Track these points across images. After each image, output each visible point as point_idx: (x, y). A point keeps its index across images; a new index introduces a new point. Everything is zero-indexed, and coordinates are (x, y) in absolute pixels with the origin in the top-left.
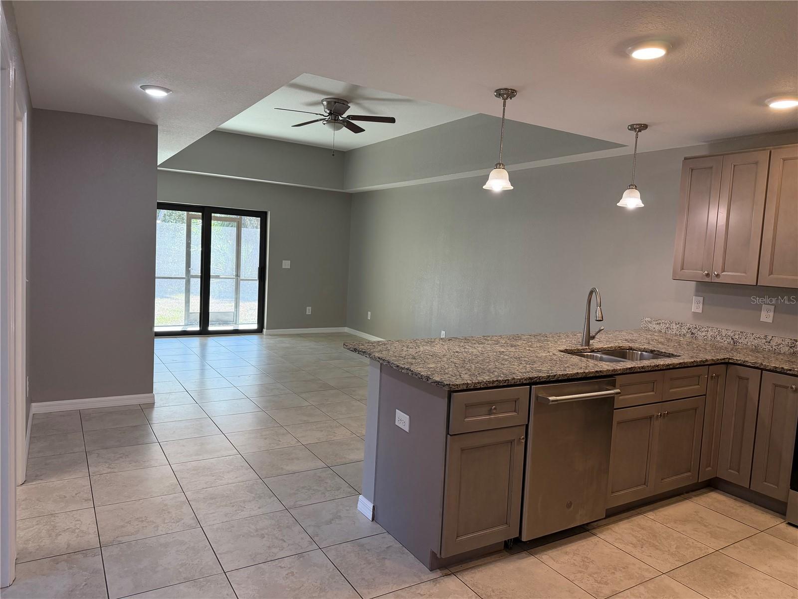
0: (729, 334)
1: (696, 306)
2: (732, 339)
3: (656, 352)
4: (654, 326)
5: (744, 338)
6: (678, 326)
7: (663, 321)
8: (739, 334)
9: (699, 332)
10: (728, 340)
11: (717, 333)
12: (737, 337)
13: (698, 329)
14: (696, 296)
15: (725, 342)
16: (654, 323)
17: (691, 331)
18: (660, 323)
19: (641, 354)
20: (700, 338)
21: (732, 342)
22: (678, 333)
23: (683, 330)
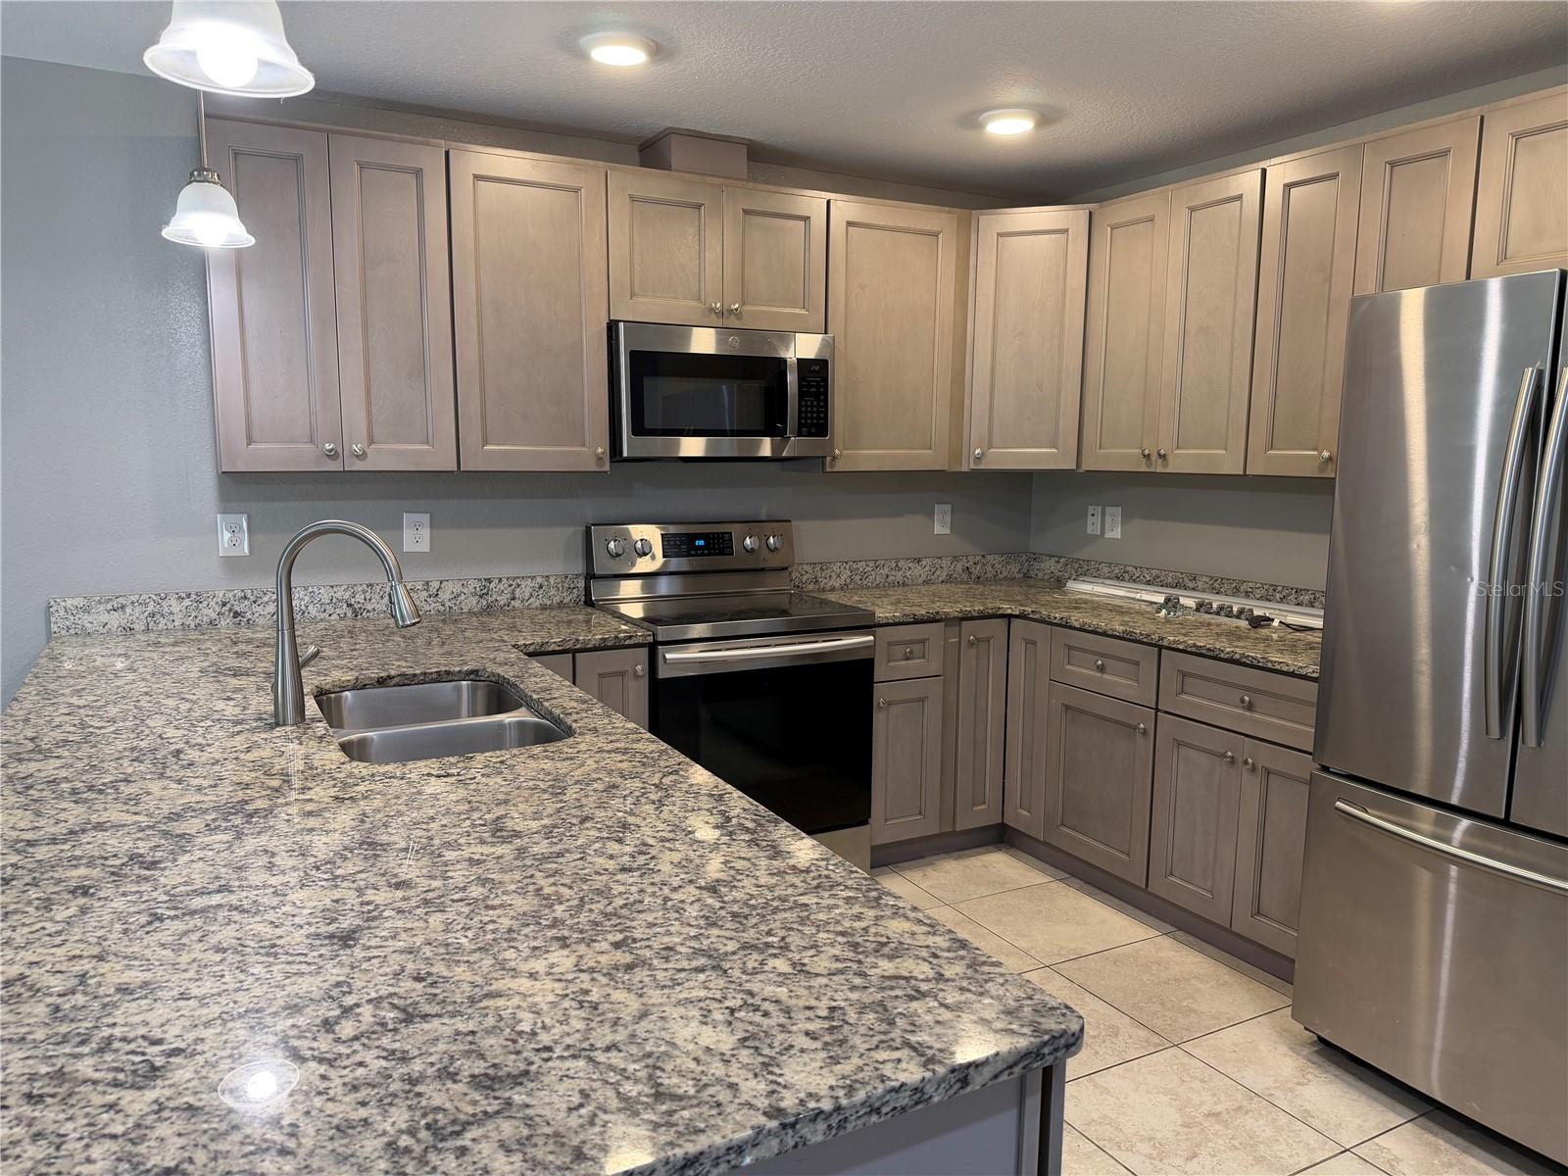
0: (339, 595)
1: (231, 537)
2: (350, 605)
3: (397, 680)
4: (105, 617)
5: (377, 597)
6: (187, 602)
7: (133, 598)
8: (364, 592)
9: (255, 607)
10: (338, 611)
11: (307, 598)
12: (360, 598)
13: (252, 598)
14: (224, 513)
15: (333, 617)
16: (102, 608)
17: (230, 610)
18: (123, 607)
19: (327, 698)
20: (261, 621)
21: (349, 614)
22: (189, 621)
23: (205, 611)
